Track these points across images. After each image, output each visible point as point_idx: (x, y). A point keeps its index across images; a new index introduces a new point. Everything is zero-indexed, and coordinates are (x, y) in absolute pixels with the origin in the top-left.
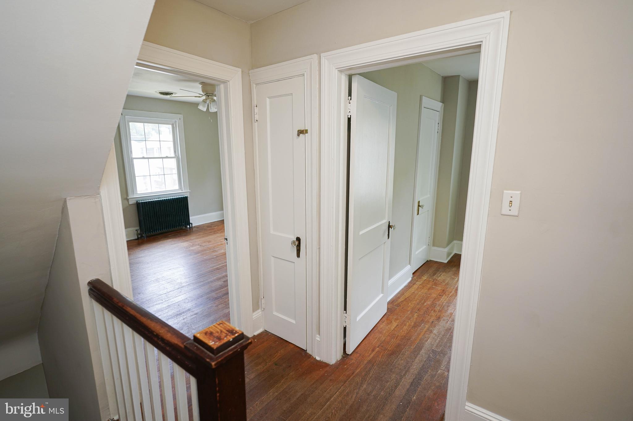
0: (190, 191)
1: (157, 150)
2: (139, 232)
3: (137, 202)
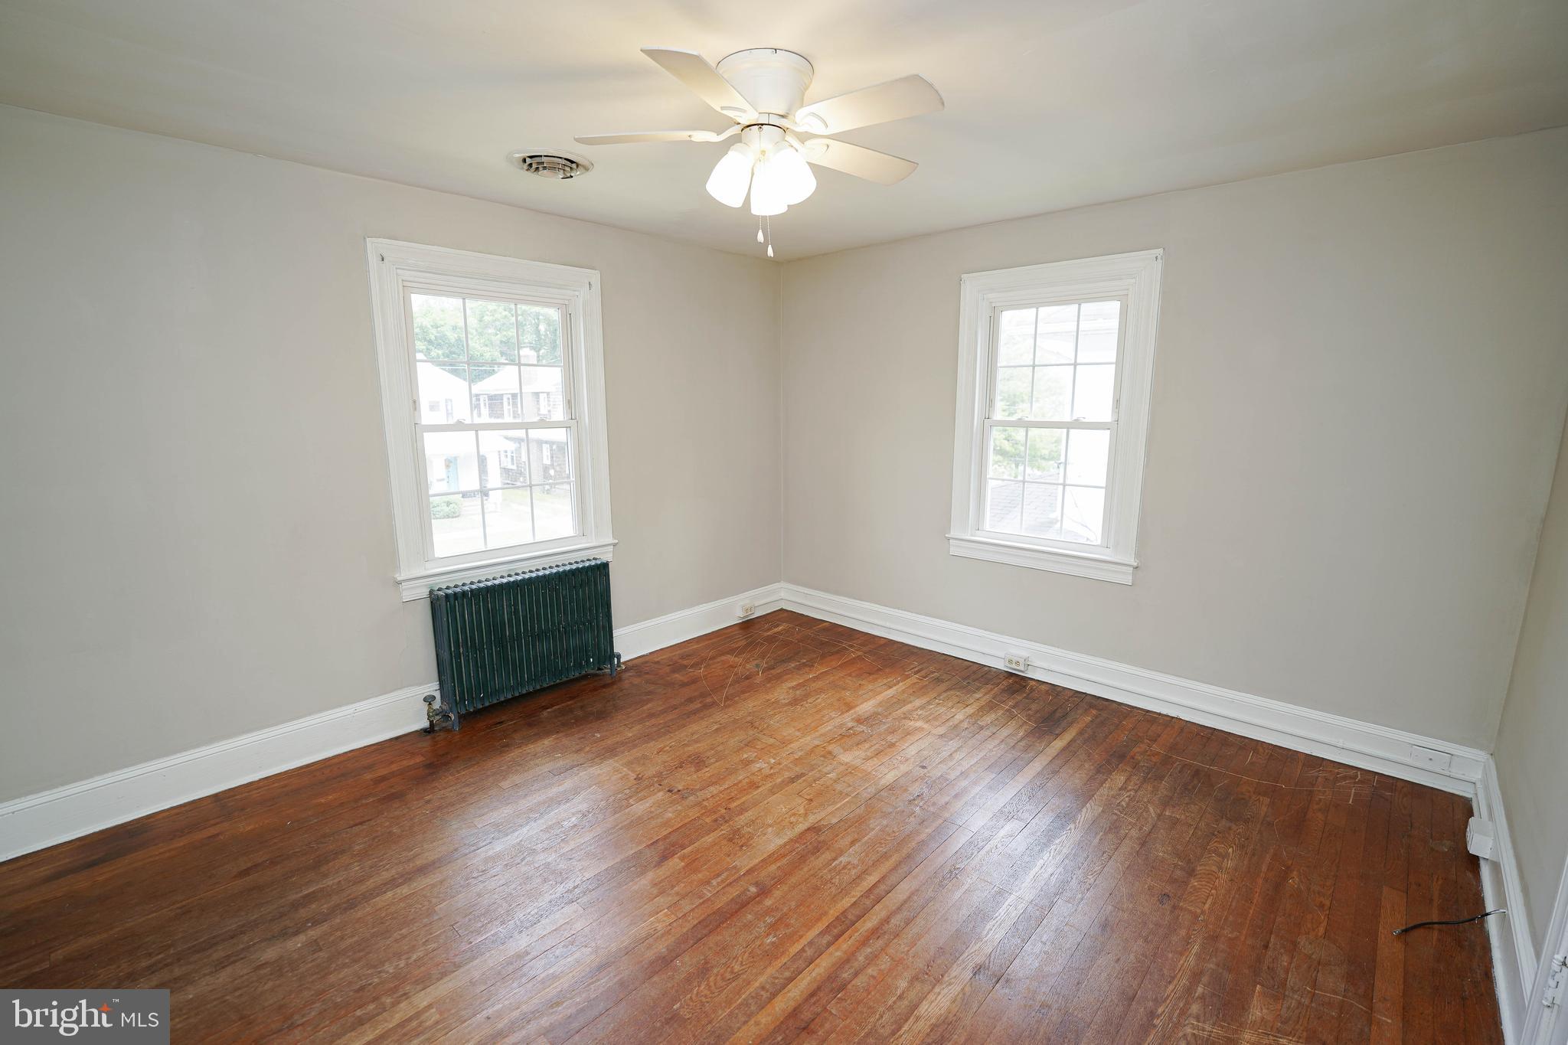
0: (616, 541)
1: (509, 399)
2: (437, 705)
3: (431, 592)
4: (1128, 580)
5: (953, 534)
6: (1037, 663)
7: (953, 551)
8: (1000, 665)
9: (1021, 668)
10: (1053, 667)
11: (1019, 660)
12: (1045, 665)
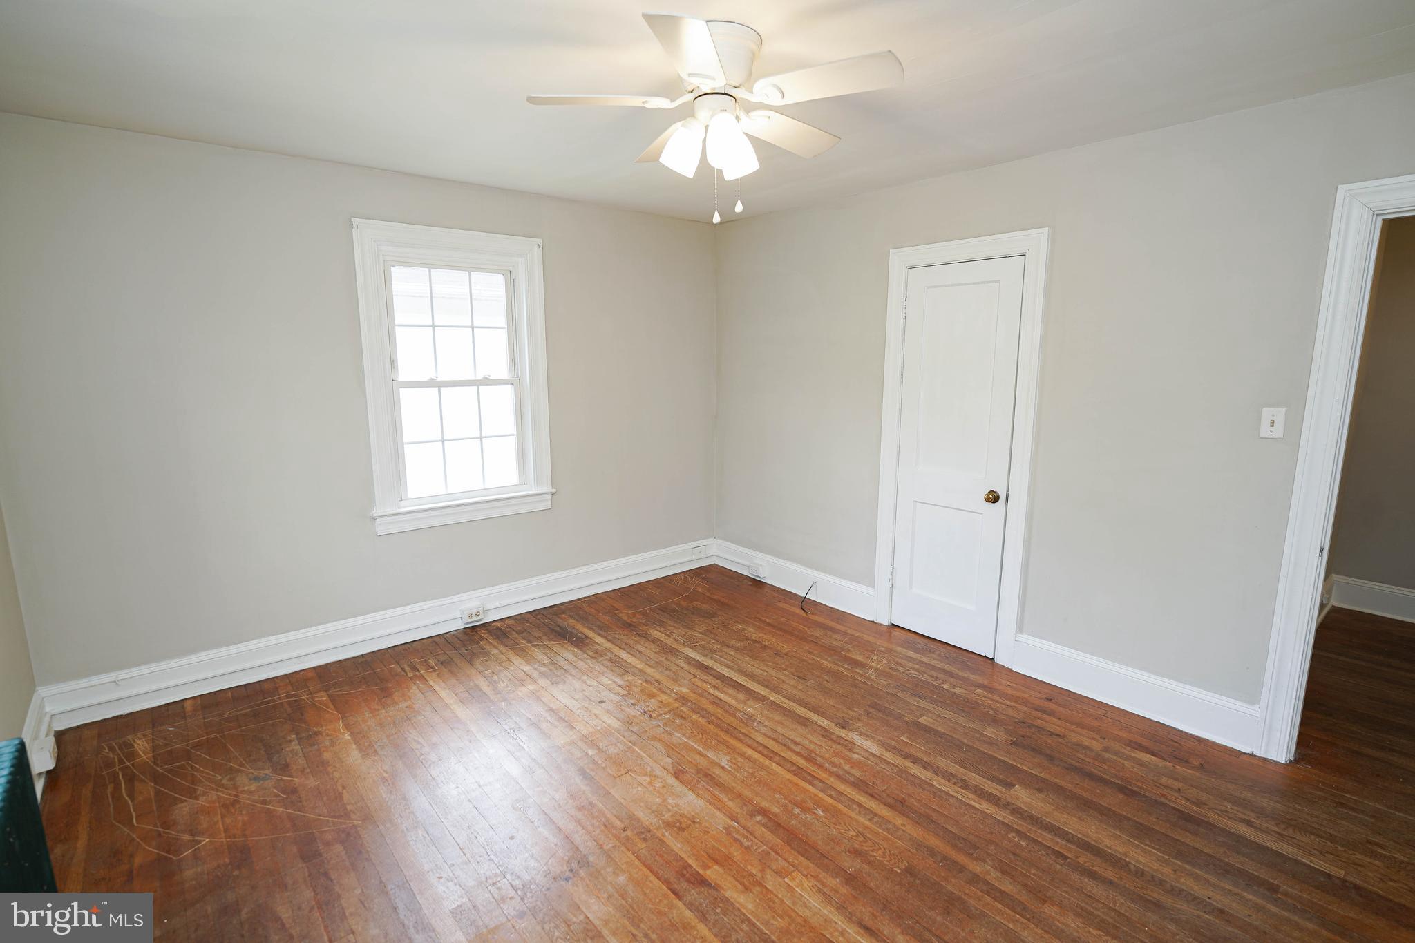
4: (548, 505)
5: (378, 511)
6: (489, 606)
7: (381, 530)
8: (459, 625)
9: (475, 618)
10: (504, 603)
11: (478, 610)
12: (497, 604)
